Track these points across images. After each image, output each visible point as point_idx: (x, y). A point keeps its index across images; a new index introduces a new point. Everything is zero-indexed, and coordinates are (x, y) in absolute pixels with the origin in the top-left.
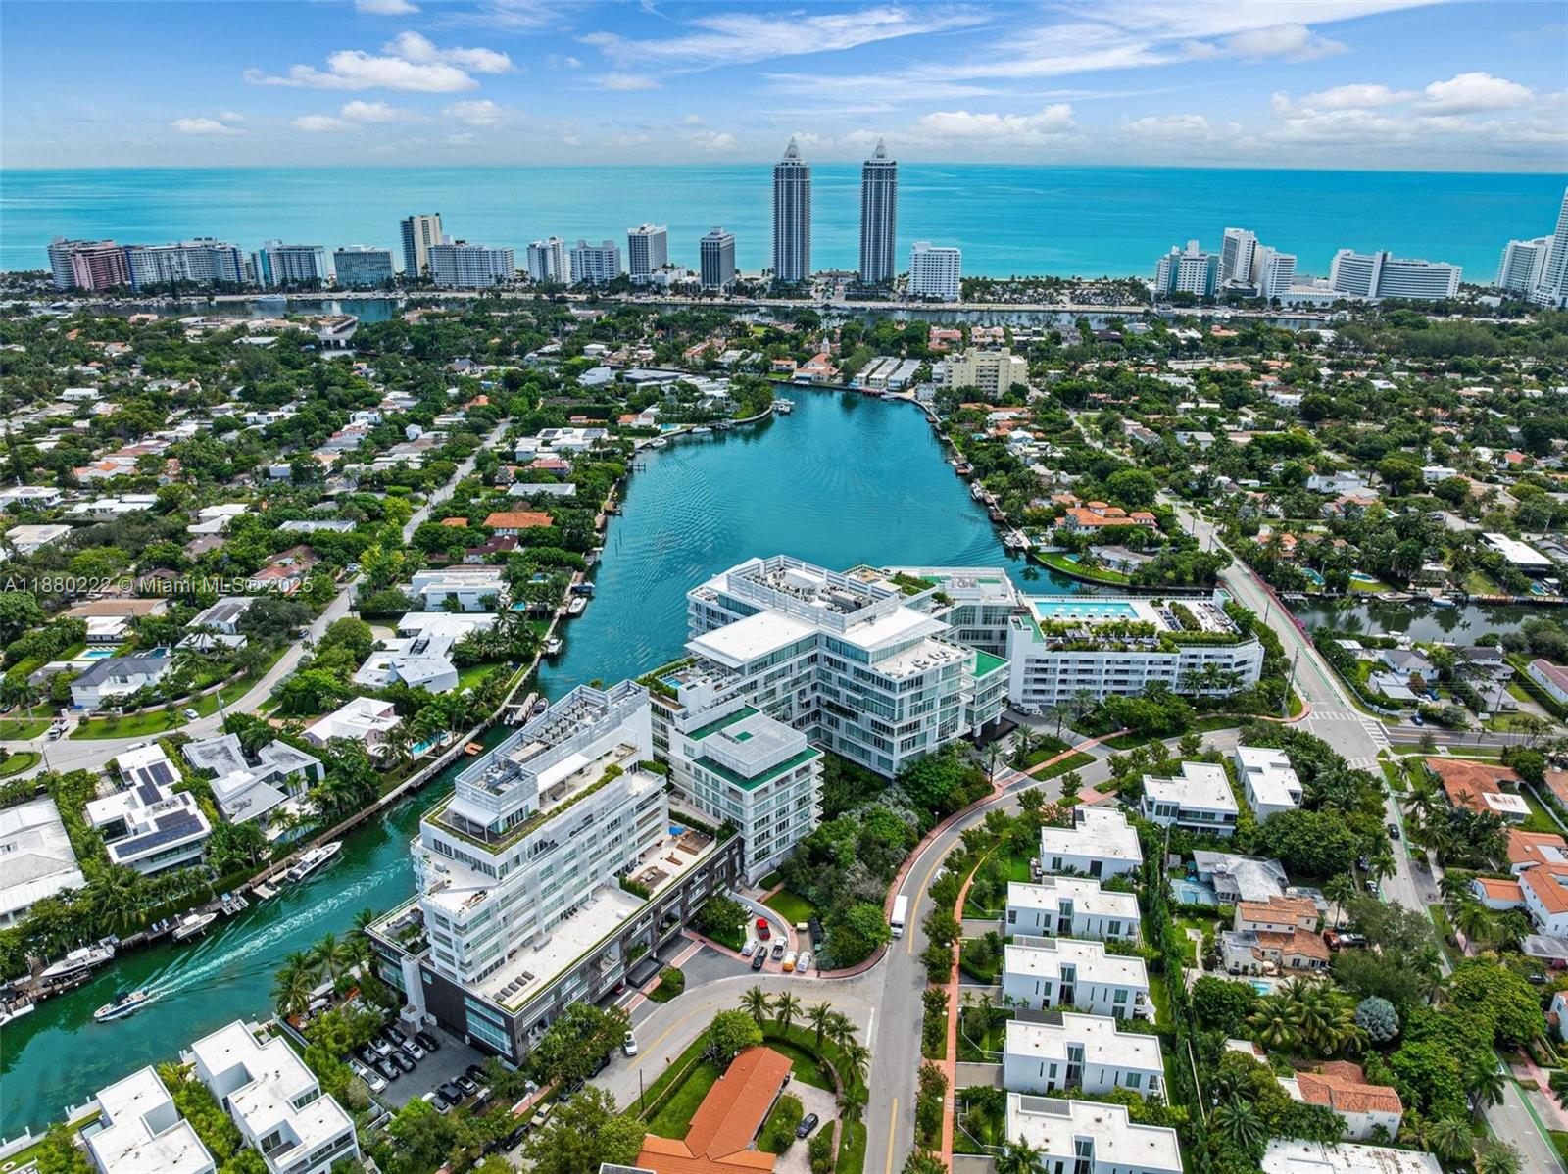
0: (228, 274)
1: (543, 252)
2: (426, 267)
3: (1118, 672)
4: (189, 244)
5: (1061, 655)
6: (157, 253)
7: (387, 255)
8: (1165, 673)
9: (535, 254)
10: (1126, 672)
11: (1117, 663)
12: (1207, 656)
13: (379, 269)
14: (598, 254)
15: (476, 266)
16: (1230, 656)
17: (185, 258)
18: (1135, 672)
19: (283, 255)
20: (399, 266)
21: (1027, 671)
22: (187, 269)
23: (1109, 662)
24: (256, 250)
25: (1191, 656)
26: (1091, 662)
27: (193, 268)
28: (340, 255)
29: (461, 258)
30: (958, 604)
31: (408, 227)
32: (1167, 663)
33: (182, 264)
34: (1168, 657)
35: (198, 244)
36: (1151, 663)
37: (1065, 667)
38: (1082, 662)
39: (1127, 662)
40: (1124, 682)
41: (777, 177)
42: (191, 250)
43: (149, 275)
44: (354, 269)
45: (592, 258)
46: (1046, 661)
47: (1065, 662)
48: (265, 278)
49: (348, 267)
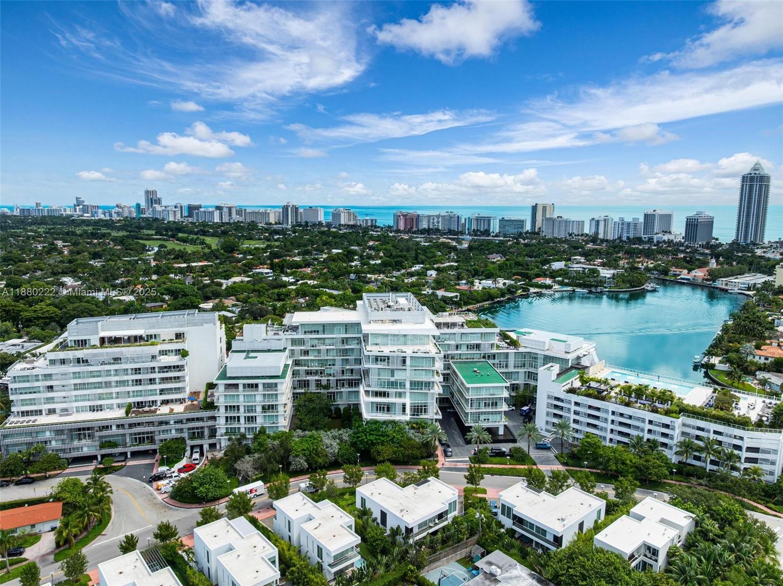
0: (454, 227)
1: (598, 222)
2: (540, 228)
3: (621, 424)
4: (443, 214)
5: (574, 398)
6: (429, 217)
7: (522, 221)
8: (664, 435)
9: (594, 223)
10: (628, 426)
11: (622, 415)
12: (715, 432)
13: (518, 228)
14: (629, 224)
15: (563, 228)
16: (741, 438)
17: (440, 220)
18: (637, 428)
19: (478, 220)
20: (528, 227)
21: (549, 406)
22: (440, 224)
23: (613, 413)
24: (467, 217)
25: (699, 429)
26: (598, 409)
27: (442, 224)
28: (502, 220)
29: (556, 224)
30: (521, 350)
31: (534, 208)
32: (667, 426)
33: (438, 222)
34: (666, 420)
35: (447, 214)
36: (651, 422)
37: (578, 409)
38: (590, 407)
39: (630, 417)
40: (627, 435)
41: (743, 181)
42: (443, 217)
43: (424, 225)
44: (507, 228)
45: (625, 227)
46: (562, 401)
47: (577, 404)
48: (468, 229)
49: (504, 226)
